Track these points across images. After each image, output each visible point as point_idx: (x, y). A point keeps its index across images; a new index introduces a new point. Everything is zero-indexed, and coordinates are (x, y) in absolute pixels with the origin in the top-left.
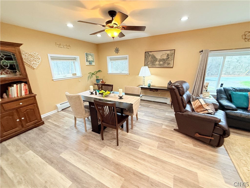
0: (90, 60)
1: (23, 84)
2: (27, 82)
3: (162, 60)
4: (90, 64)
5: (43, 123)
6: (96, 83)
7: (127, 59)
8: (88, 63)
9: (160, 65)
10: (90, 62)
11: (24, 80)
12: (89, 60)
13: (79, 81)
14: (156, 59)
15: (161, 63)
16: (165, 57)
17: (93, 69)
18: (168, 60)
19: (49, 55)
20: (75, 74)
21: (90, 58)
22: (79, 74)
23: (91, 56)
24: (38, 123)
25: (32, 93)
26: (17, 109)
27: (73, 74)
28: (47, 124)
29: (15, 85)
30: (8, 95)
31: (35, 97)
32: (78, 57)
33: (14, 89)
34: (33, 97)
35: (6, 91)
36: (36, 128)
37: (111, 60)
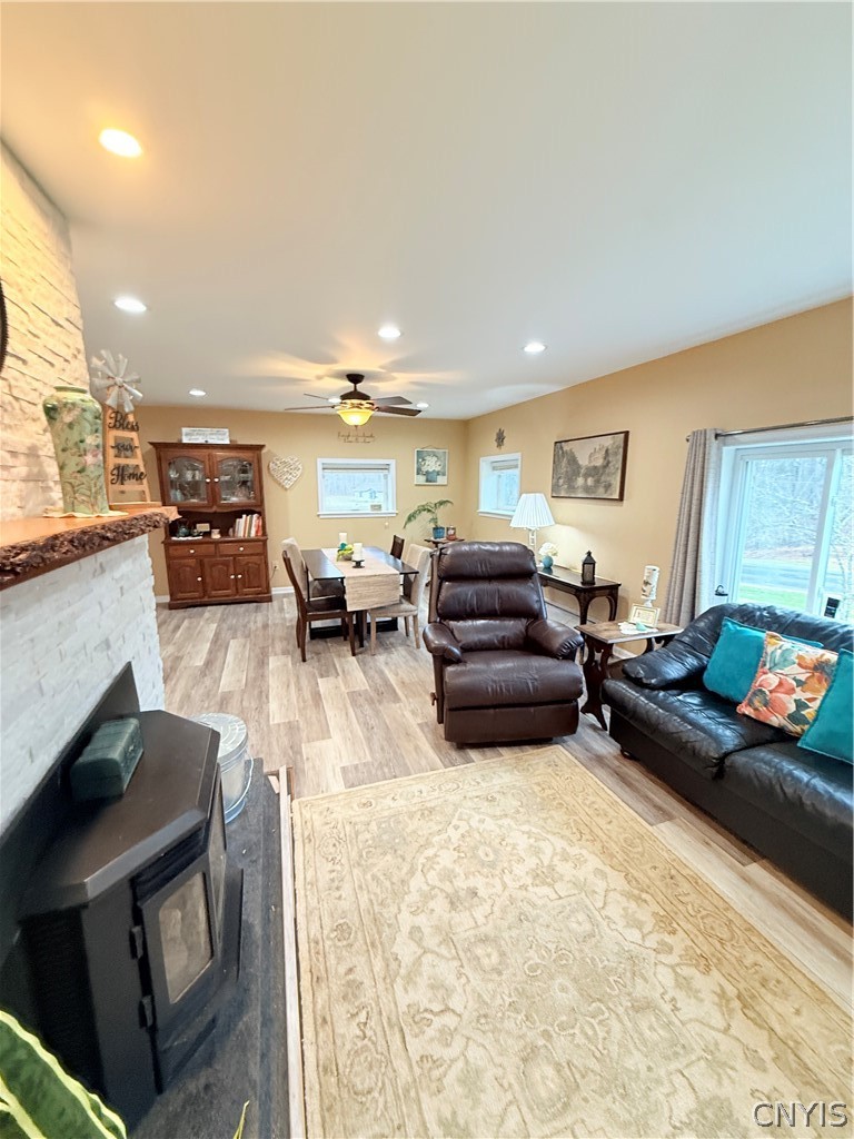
0: (431, 470)
1: (255, 516)
2: (261, 514)
3: (593, 473)
4: (427, 481)
5: (270, 600)
6: (432, 539)
7: (516, 467)
8: (422, 479)
9: (587, 489)
10: (430, 478)
11: (256, 509)
12: (424, 469)
13: (386, 527)
14: (579, 467)
15: (590, 481)
16: (599, 462)
17: (431, 495)
18: (607, 470)
19: (320, 461)
20: (380, 507)
21: (431, 465)
22: (389, 507)
23: (435, 459)
24: (263, 596)
25: (264, 534)
26: (235, 556)
27: (373, 507)
28: (275, 603)
29: (244, 516)
30: (234, 531)
31: (265, 542)
32: (393, 463)
33: (242, 523)
34: (261, 543)
35: (232, 525)
36: (255, 604)
37: (494, 469)
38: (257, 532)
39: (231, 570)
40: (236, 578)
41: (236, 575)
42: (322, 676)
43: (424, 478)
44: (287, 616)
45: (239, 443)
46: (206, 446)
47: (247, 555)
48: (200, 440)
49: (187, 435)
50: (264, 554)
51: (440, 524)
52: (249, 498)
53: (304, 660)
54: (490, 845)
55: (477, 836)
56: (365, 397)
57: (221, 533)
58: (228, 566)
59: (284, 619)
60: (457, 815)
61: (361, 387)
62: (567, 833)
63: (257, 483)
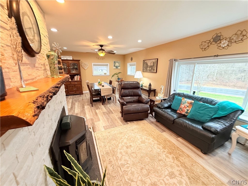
0: (117, 66)
1: (79, 76)
3: (151, 67)
6: (117, 80)
7: (135, 65)
8: (115, 68)
9: (150, 70)
10: (117, 67)
11: (79, 74)
12: (115, 65)
13: (107, 78)
14: (148, 65)
16: (152, 65)
17: (117, 71)
18: (154, 66)
19: (93, 64)
20: (106, 74)
21: (117, 64)
22: (108, 74)
23: (118, 63)
24: (81, 93)
25: (81, 80)
26: (74, 85)
27: (105, 74)
28: (84, 95)
29: (76, 76)
30: (74, 79)
31: (81, 82)
32: (109, 64)
33: (76, 77)
34: (80, 81)
35: (74, 78)
36: (79, 95)
37: (130, 65)
38: (79, 79)
39: (74, 88)
40: (75, 90)
41: (75, 89)
42: (97, 109)
43: (115, 67)
44: (87, 97)
45: (74, 59)
46: (67, 60)
47: (77, 84)
48: (66, 59)
49: (62, 57)
50: (81, 84)
51: (119, 77)
52: (77, 72)
53: (92, 106)
54: (133, 138)
55: (131, 136)
56: (104, 50)
57: (71, 80)
58: (73, 87)
59: (86, 98)
60: (127, 133)
61: (103, 48)
62: (147, 135)
63: (79, 68)
